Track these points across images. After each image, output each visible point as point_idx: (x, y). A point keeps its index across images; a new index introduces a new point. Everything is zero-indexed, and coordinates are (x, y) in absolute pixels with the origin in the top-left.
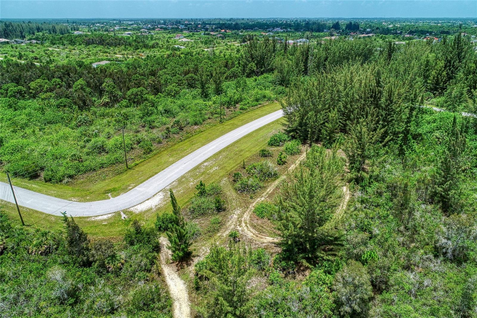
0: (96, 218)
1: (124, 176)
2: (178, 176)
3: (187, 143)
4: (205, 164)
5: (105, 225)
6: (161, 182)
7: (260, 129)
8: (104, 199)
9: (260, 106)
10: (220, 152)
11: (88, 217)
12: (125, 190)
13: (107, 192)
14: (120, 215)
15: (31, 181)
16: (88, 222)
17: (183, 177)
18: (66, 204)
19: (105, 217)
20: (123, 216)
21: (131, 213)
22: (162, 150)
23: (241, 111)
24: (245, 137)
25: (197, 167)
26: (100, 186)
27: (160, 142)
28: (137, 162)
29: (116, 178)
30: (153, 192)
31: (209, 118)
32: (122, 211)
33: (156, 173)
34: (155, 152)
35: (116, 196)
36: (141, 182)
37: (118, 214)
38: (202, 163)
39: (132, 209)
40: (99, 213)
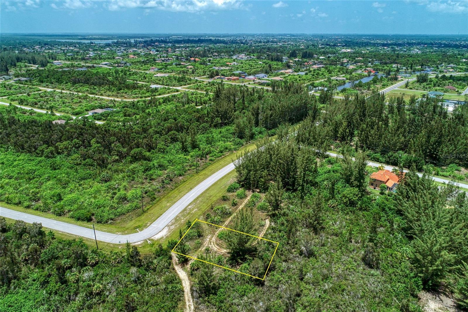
0: (135, 244)
1: (143, 217)
2: (174, 216)
3: (176, 191)
4: (189, 207)
5: (141, 247)
6: (165, 220)
7: (223, 178)
8: (136, 232)
9: (223, 156)
10: (198, 198)
11: (131, 243)
12: (146, 226)
13: (136, 228)
14: (147, 242)
15: (89, 223)
17: (177, 216)
19: (139, 243)
20: (149, 242)
21: (152, 240)
22: (162, 197)
23: (210, 162)
24: (212, 185)
25: (185, 210)
26: (130, 224)
27: (159, 192)
28: (148, 207)
29: (138, 219)
30: (162, 227)
31: (189, 170)
32: (148, 239)
33: (161, 215)
34: (157, 199)
35: (141, 230)
36: (154, 221)
37: (146, 241)
38: (187, 207)
39: (153, 238)
40: (135, 241)
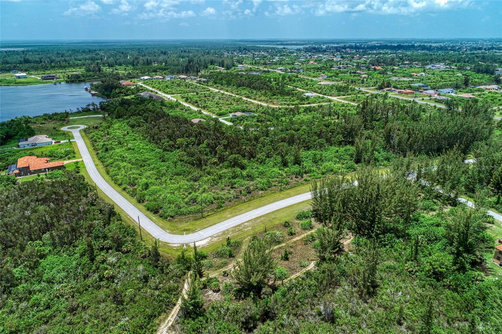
0: (173, 245)
1: (198, 222)
2: (225, 229)
3: (246, 205)
4: (246, 224)
5: (174, 250)
6: (214, 230)
8: (181, 234)
10: (261, 217)
11: (169, 243)
12: (194, 231)
13: (185, 230)
14: (183, 246)
15: (154, 215)
16: (168, 246)
17: (227, 230)
18: (163, 233)
19: (176, 245)
20: (185, 247)
21: (189, 246)
22: (229, 207)
23: (304, 182)
24: (286, 207)
25: (239, 225)
26: (184, 225)
27: (230, 201)
28: (209, 214)
29: (193, 222)
30: (206, 236)
31: (275, 186)
32: (186, 244)
33: (215, 224)
35: (188, 234)
36: (204, 229)
38: (244, 223)
39: (190, 244)
40: (175, 242)
